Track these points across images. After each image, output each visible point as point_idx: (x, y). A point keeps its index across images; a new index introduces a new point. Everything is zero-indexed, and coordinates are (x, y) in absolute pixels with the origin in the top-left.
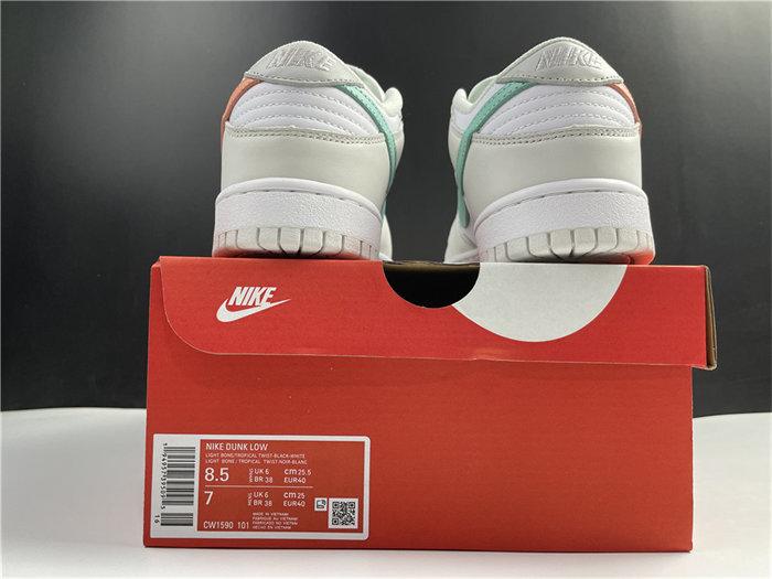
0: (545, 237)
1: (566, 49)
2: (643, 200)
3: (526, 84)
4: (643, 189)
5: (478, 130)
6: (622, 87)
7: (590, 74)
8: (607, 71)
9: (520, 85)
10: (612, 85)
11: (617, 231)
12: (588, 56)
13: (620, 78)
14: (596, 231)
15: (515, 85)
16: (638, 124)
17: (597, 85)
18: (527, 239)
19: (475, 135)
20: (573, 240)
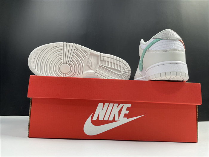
0: (165, 74)
1: (169, 32)
2: (186, 66)
3: (160, 39)
4: (186, 63)
5: (148, 49)
6: (182, 41)
7: (175, 38)
8: (179, 37)
9: (159, 39)
10: (180, 40)
11: (181, 73)
12: (174, 34)
13: (181, 39)
14: (176, 73)
15: (157, 39)
16: (185, 49)
17: (177, 40)
18: (160, 74)
19: (147, 50)
20: (171, 75)
